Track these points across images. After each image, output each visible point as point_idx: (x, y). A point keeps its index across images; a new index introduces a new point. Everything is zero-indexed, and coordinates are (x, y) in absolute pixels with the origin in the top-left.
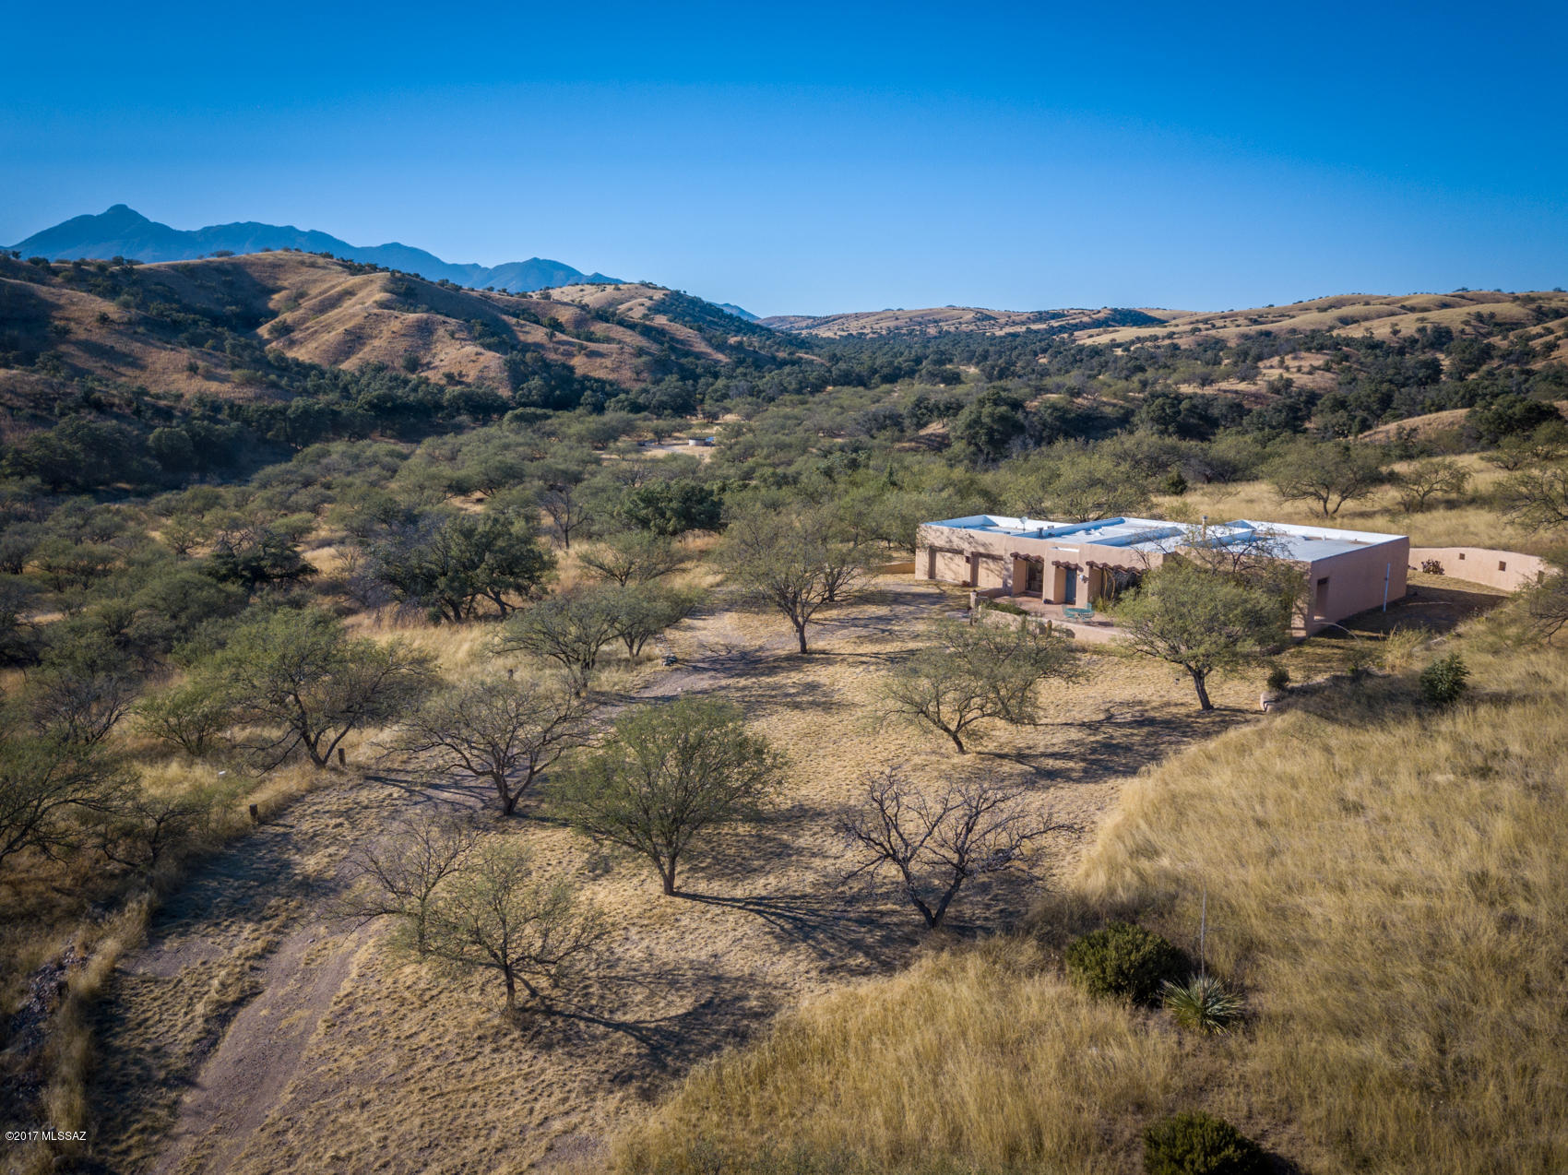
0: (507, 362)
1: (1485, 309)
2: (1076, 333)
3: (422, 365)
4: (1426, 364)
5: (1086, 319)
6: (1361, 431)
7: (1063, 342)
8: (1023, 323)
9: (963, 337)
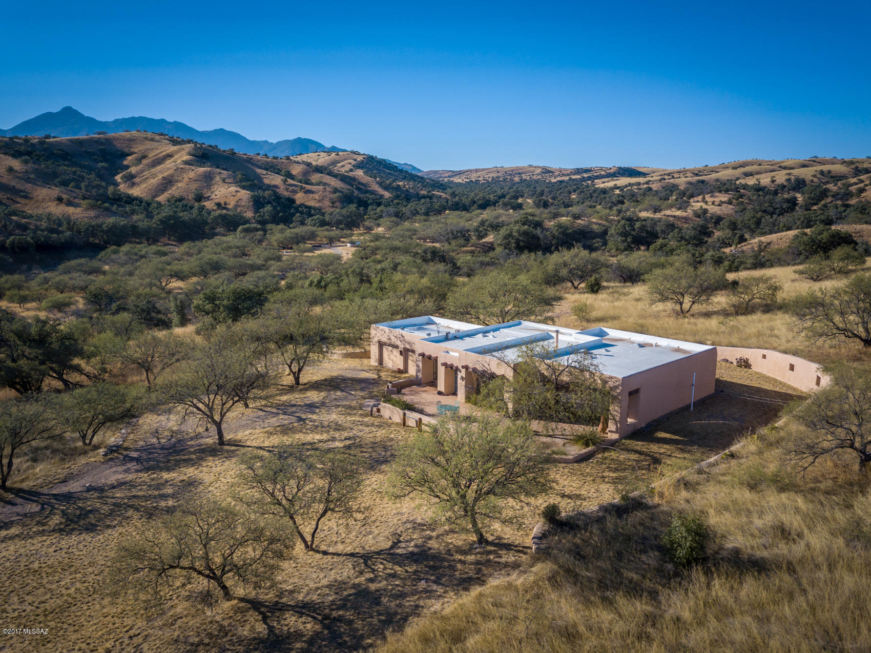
0: (253, 196)
1: (825, 168)
2: (596, 181)
3: (205, 198)
4: (788, 201)
5: (603, 173)
6: (739, 243)
7: (587, 186)
8: (568, 175)
9: (533, 182)
